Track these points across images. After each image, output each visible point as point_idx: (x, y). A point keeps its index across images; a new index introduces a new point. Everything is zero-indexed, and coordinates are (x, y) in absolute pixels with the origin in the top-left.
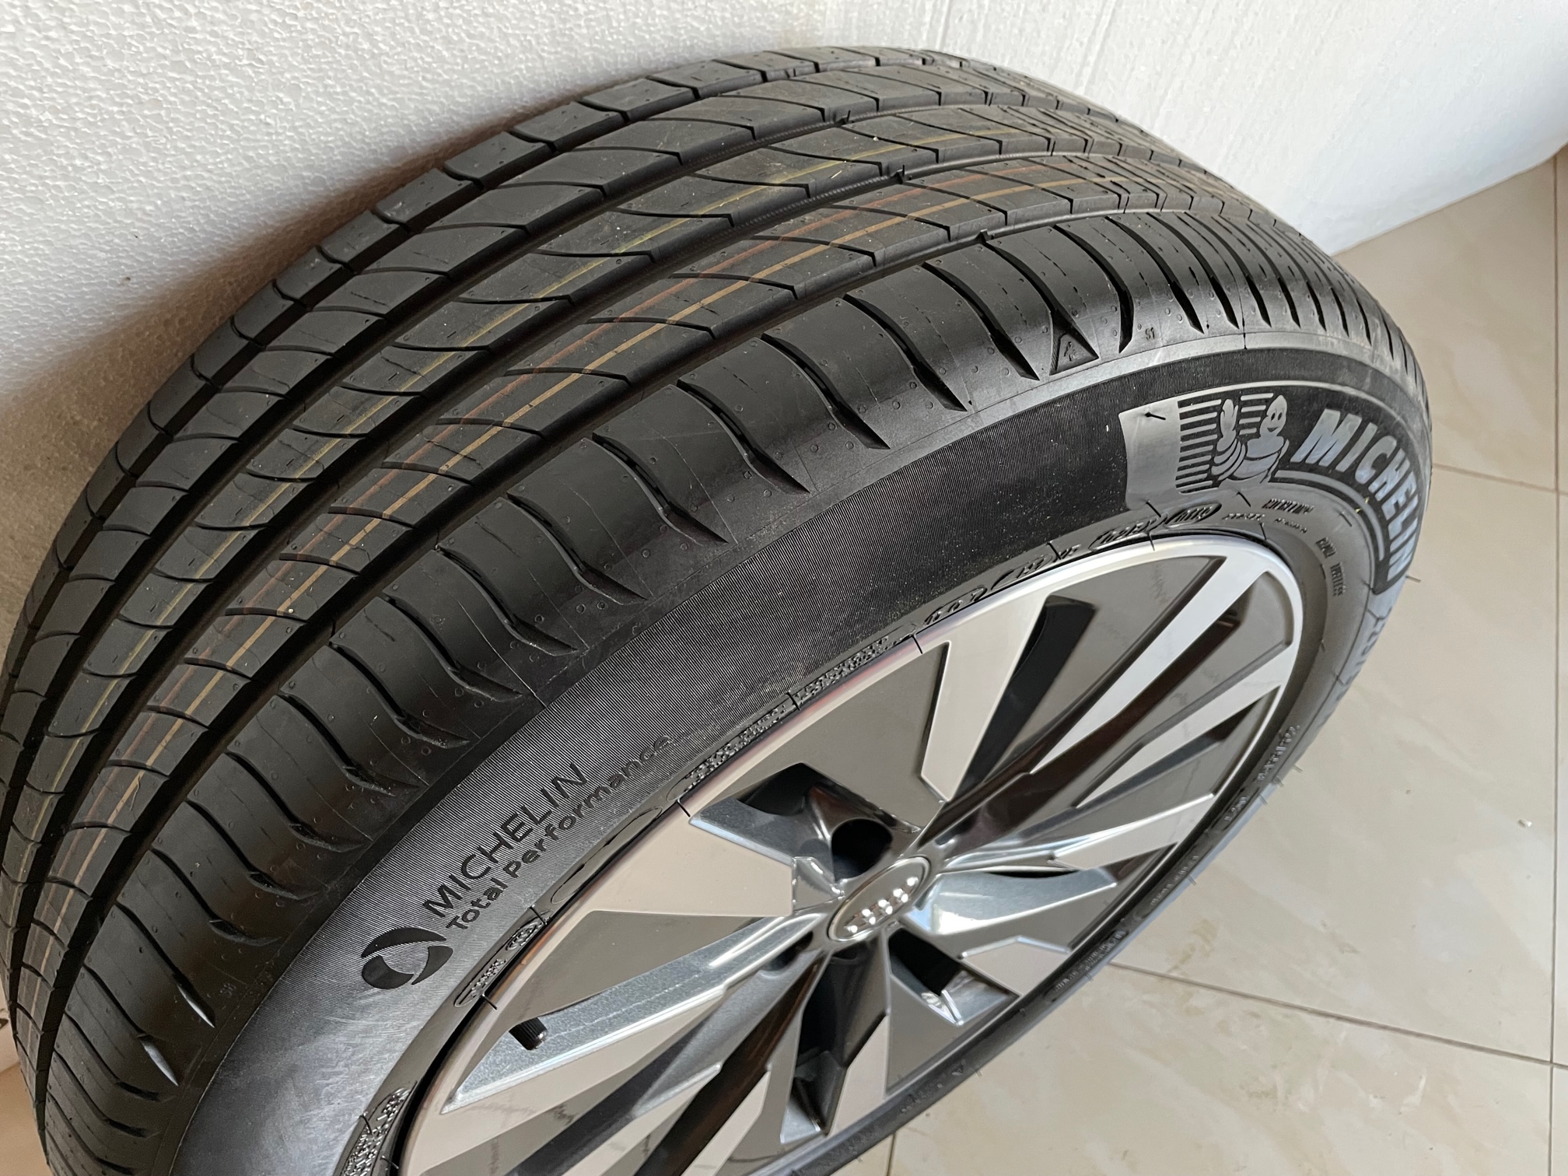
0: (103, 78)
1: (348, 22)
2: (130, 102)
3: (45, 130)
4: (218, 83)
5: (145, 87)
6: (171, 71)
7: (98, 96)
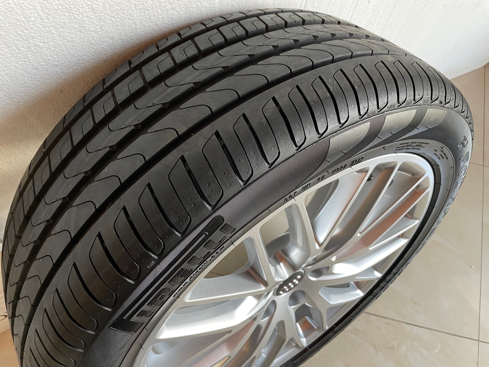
0: (58, 34)
1: (129, 19)
2: (66, 41)
3: (41, 48)
4: (91, 36)
5: (70, 37)
6: (78, 32)
7: (57, 39)
